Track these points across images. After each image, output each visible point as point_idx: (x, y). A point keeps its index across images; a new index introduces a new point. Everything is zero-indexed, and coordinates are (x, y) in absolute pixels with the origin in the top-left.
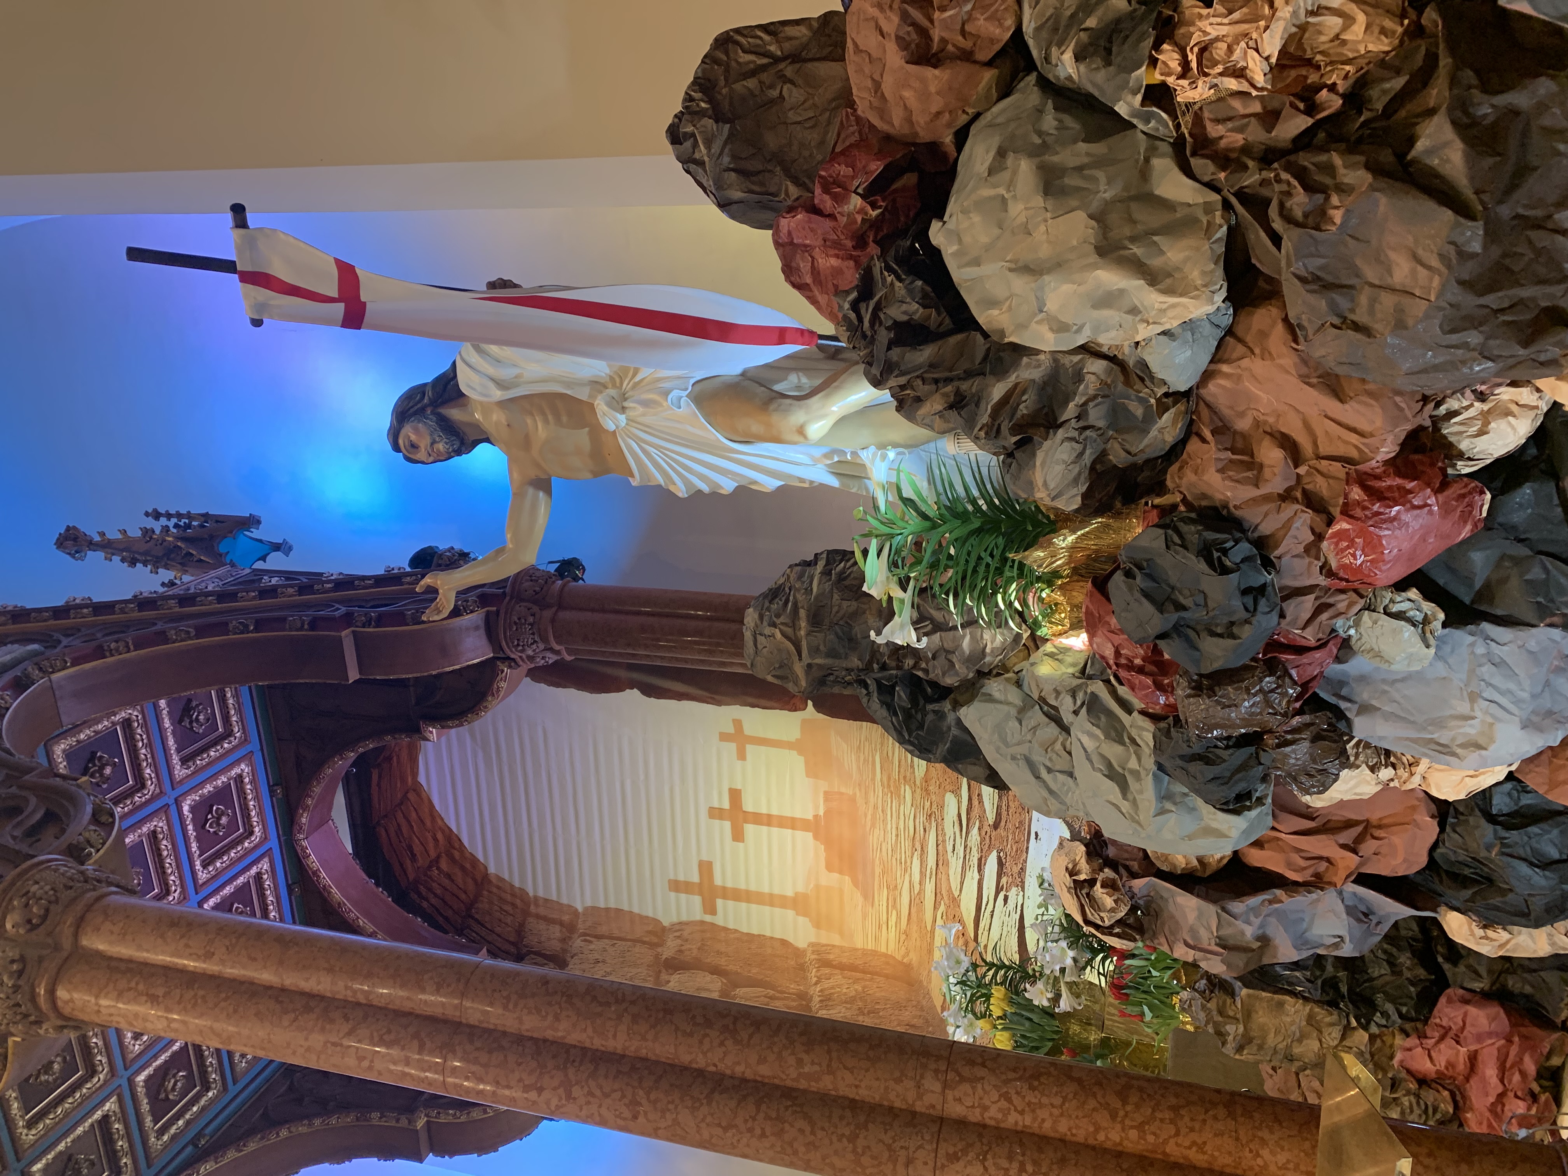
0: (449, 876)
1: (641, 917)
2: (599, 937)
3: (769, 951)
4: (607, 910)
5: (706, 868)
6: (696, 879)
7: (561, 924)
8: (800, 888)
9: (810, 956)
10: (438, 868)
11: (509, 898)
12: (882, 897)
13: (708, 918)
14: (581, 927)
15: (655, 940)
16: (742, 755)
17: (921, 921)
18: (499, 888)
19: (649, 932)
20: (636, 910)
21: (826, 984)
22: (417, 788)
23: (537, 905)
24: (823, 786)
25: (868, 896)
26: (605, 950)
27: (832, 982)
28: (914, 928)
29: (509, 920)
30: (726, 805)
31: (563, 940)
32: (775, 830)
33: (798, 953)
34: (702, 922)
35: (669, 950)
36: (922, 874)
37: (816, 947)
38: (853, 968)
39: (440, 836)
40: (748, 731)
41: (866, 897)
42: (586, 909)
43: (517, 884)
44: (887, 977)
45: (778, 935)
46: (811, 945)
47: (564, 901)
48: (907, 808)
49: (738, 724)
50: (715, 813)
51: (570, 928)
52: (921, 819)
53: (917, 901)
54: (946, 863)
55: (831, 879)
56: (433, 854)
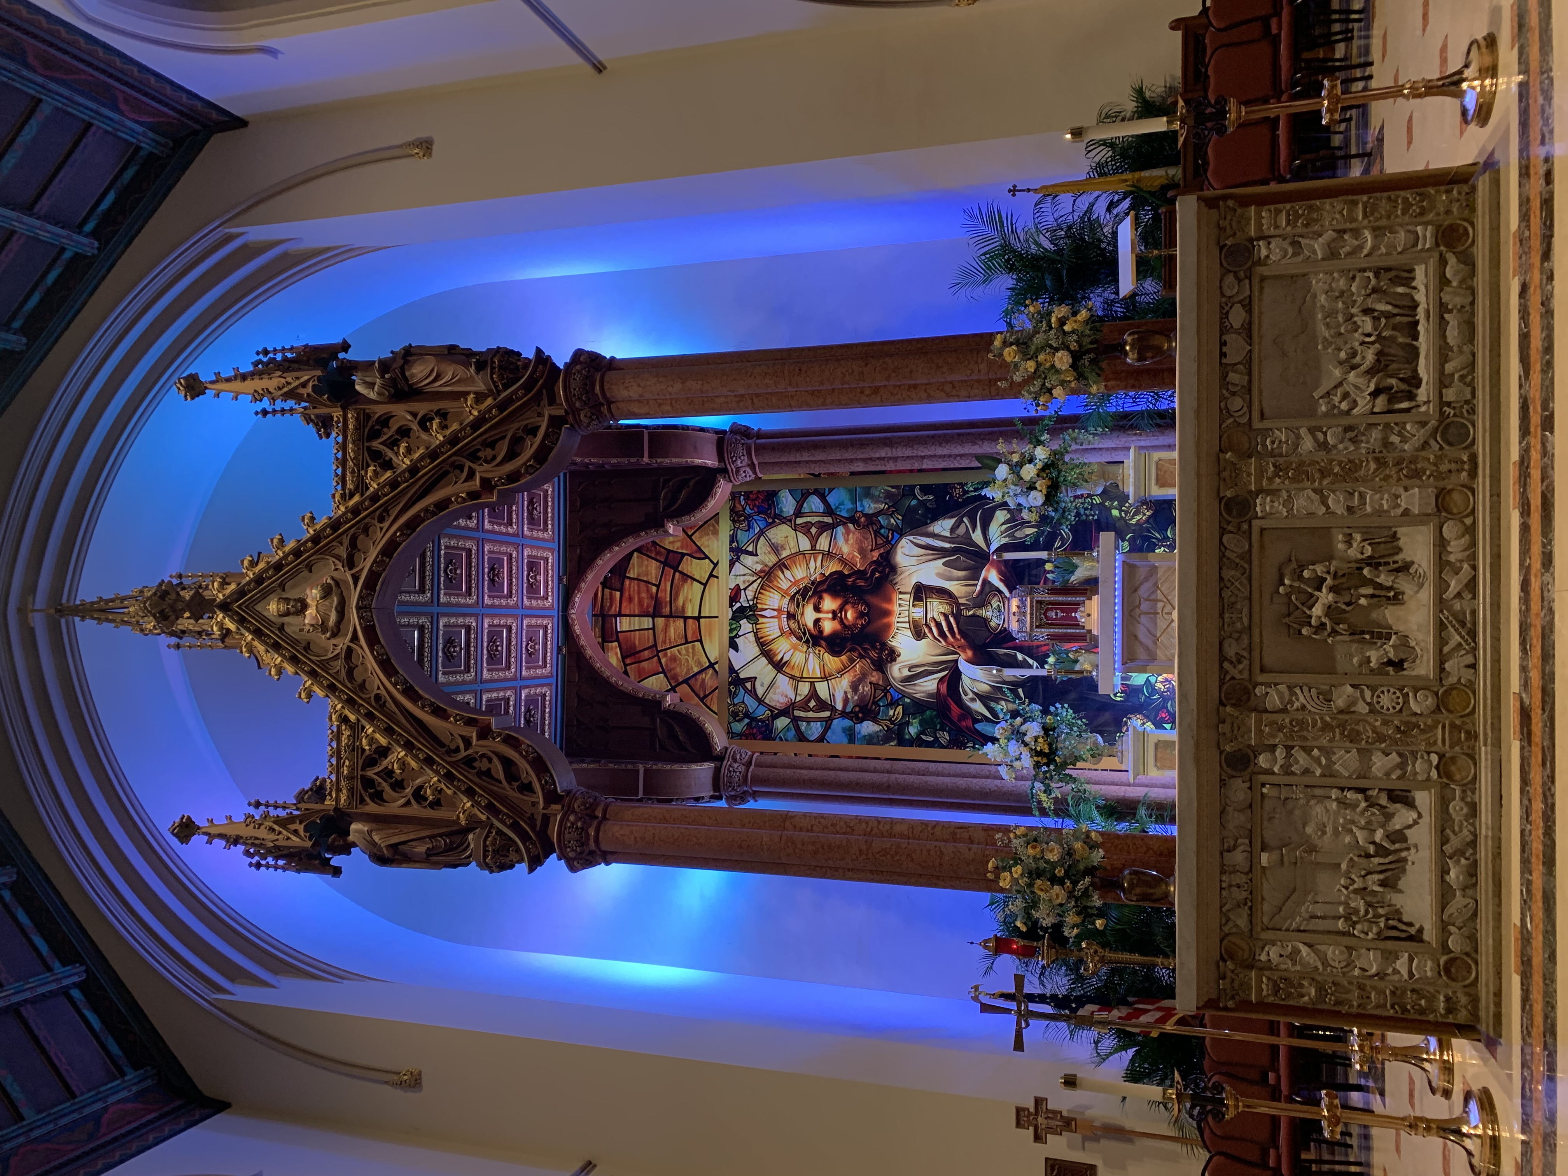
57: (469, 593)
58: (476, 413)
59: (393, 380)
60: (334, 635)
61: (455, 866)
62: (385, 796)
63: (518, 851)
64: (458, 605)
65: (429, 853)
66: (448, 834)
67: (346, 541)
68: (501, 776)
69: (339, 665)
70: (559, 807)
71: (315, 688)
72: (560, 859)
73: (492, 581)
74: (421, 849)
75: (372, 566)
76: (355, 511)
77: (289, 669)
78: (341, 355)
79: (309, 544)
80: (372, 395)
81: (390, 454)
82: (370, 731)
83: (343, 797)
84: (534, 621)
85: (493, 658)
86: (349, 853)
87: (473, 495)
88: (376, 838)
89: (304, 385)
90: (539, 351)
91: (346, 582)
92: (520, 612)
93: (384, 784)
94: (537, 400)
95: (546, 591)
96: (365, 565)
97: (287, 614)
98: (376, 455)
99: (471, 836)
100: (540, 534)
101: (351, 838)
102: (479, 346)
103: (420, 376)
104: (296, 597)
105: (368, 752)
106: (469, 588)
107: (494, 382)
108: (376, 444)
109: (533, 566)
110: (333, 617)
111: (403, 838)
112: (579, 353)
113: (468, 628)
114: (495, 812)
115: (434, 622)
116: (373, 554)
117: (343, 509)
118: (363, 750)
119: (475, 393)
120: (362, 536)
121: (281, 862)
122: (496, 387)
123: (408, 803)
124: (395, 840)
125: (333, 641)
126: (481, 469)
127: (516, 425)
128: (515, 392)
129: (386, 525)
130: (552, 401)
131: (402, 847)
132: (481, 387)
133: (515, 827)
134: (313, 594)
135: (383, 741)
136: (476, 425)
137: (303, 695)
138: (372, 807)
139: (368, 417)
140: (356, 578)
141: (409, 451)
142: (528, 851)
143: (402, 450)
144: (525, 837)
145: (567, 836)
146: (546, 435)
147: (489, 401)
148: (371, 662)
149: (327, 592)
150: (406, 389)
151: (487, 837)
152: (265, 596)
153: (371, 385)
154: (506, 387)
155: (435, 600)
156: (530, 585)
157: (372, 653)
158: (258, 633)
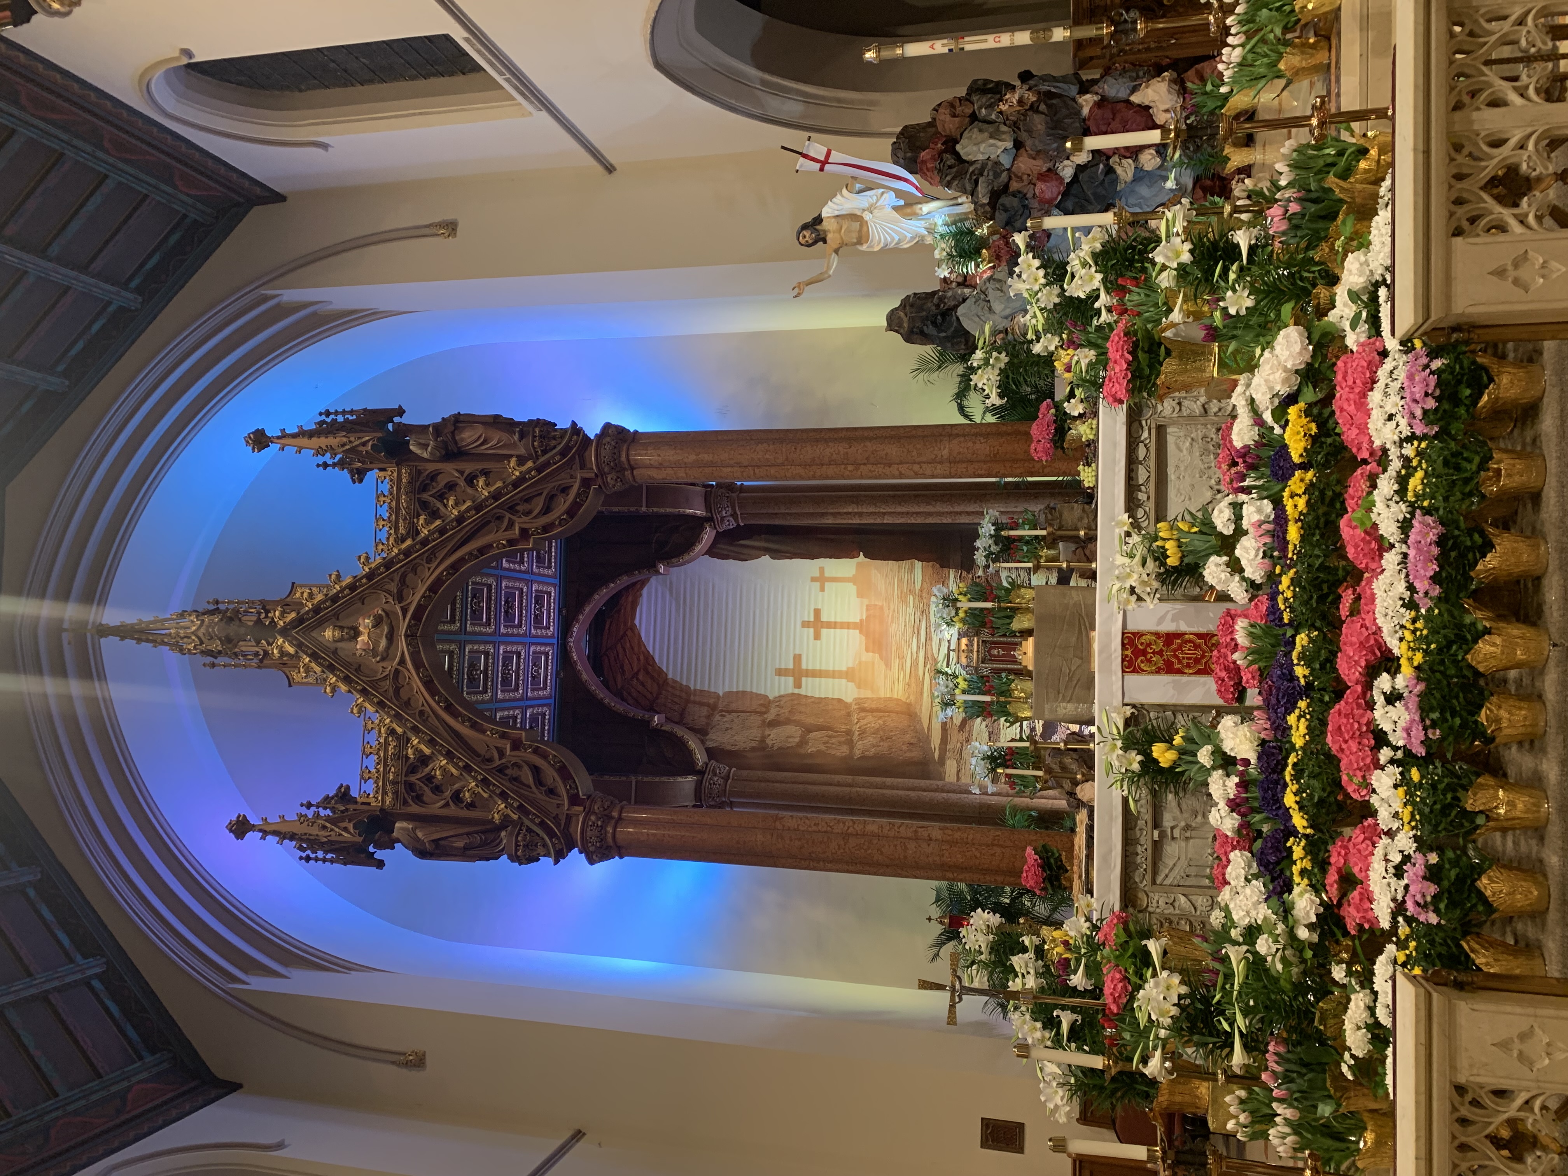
0: (643, 684)
1: (758, 695)
2: (730, 712)
3: (830, 707)
4: (737, 692)
5: (797, 658)
6: (791, 666)
7: (708, 705)
8: (850, 665)
9: (854, 707)
10: (638, 679)
11: (678, 693)
12: (896, 664)
13: (796, 691)
14: (720, 706)
15: (764, 710)
16: (822, 589)
17: (917, 675)
18: (673, 687)
19: (761, 705)
20: (754, 691)
21: (862, 723)
22: (633, 628)
23: (695, 695)
24: (866, 602)
25: (888, 665)
26: (732, 721)
27: (865, 721)
28: (913, 680)
29: (676, 707)
30: (812, 619)
31: (709, 717)
32: (838, 631)
33: (847, 705)
34: (793, 694)
35: (770, 717)
36: (918, 647)
37: (858, 701)
38: (878, 710)
39: (642, 657)
40: (827, 574)
41: (886, 665)
42: (725, 693)
43: (684, 683)
44: (897, 713)
45: (836, 697)
46: (855, 699)
47: (712, 690)
48: (911, 610)
49: (822, 570)
50: (806, 624)
51: (713, 708)
52: (918, 614)
53: (915, 664)
54: (931, 639)
55: (867, 657)
56: (635, 670)
57: (488, 624)
58: (517, 474)
59: (445, 444)
60: (383, 659)
61: (488, 859)
62: (425, 799)
63: (545, 845)
64: (480, 634)
65: (466, 848)
66: (483, 832)
67: (397, 578)
68: (530, 781)
69: (387, 684)
70: (581, 809)
71: (367, 705)
72: (581, 853)
73: (506, 612)
74: (460, 844)
75: (420, 600)
76: (407, 553)
77: (343, 688)
78: (397, 419)
79: (364, 580)
80: (425, 455)
81: (439, 505)
82: (416, 742)
83: (388, 800)
84: (538, 648)
85: (506, 681)
86: (393, 848)
87: (511, 542)
88: (420, 834)
89: (364, 444)
90: (574, 424)
91: (396, 614)
92: (528, 640)
93: (426, 788)
94: (569, 464)
95: (548, 622)
96: (414, 599)
97: (341, 639)
98: (425, 505)
99: (503, 834)
100: (546, 571)
101: (395, 834)
102: (521, 417)
103: (469, 440)
104: (350, 625)
105: (411, 761)
106: (488, 619)
107: (534, 448)
108: (425, 496)
109: (539, 600)
110: (383, 643)
111: (444, 835)
112: (607, 426)
113: (487, 654)
114: (526, 813)
115: (462, 649)
116: (422, 589)
117: (396, 551)
118: (407, 758)
119: (517, 456)
120: (410, 575)
121: (329, 856)
122: (536, 452)
123: (447, 805)
124: (436, 836)
125: (384, 664)
126: (521, 520)
127: (551, 485)
128: (553, 457)
129: (433, 565)
130: (583, 466)
131: (442, 843)
132: (522, 451)
133: (542, 824)
134: (365, 624)
135: (427, 751)
136: (516, 484)
137: (355, 710)
138: (414, 809)
139: (419, 472)
140: (404, 611)
141: (457, 504)
142: (554, 845)
143: (451, 502)
144: (551, 834)
145: (589, 833)
146: (578, 494)
147: (530, 464)
148: (417, 683)
149: (378, 622)
150: (455, 450)
151: (519, 833)
152: (321, 624)
153: (425, 446)
154: (545, 452)
155: (463, 630)
156: (536, 616)
157: (418, 675)
158: (314, 656)
